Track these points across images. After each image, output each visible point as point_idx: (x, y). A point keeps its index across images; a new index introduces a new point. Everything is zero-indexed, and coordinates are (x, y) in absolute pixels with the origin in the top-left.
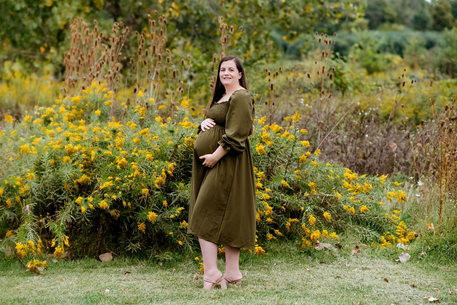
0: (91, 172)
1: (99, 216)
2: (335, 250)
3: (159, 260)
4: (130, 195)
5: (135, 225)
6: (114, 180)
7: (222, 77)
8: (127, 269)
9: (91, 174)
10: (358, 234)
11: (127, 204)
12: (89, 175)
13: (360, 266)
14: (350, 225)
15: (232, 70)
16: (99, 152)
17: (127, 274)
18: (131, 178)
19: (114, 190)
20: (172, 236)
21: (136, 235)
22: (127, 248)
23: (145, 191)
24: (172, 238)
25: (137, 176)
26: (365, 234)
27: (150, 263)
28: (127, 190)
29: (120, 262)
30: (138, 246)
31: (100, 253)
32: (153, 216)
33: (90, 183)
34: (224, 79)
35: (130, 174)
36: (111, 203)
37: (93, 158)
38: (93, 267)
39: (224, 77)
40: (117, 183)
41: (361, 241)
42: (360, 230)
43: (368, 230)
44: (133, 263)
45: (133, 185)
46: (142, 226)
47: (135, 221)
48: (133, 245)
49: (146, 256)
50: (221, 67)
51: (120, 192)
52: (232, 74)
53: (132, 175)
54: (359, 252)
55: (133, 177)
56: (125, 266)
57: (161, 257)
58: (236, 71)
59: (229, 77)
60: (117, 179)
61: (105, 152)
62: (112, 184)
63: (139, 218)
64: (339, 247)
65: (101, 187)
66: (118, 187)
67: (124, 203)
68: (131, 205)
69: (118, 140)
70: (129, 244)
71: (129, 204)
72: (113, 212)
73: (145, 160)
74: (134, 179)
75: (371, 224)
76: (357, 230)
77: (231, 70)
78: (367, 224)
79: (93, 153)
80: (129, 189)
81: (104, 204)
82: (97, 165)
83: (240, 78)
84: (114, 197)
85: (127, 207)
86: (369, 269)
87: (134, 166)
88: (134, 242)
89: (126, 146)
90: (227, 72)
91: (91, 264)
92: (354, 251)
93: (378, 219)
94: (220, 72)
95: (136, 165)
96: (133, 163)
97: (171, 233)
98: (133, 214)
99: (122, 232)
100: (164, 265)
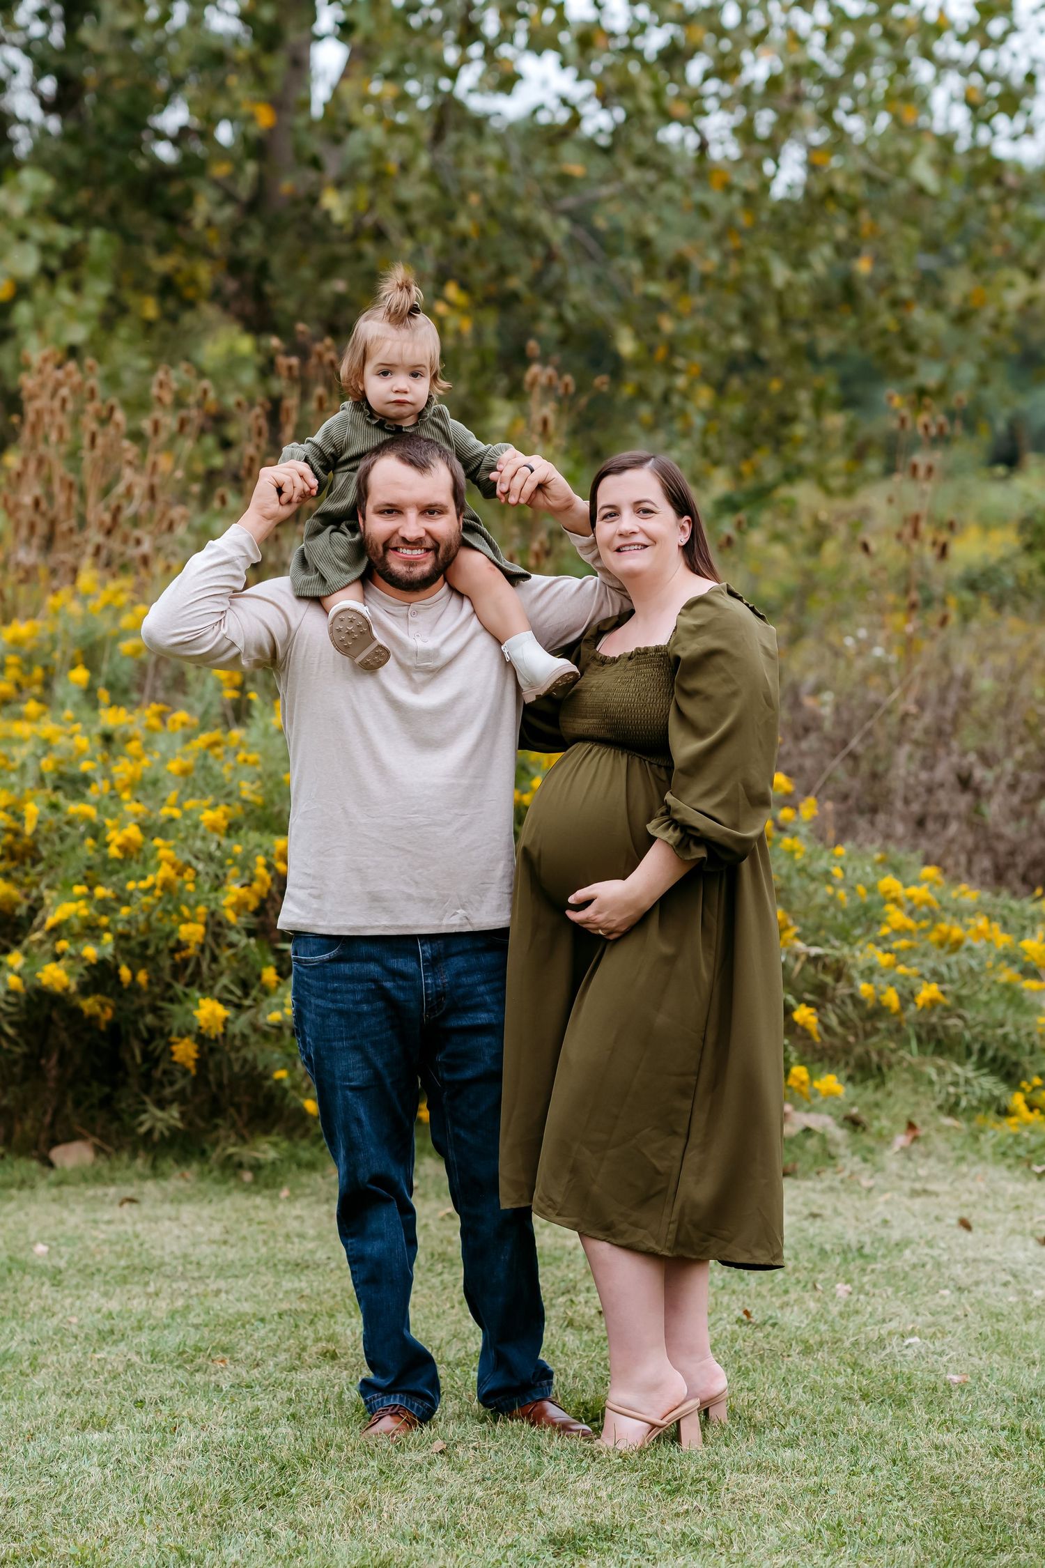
0: (27, 874)
1: (49, 1019)
2: (839, 1134)
3: (240, 1165)
4: (145, 945)
5: (164, 1050)
6: (89, 897)
7: (608, 545)
8: (129, 1191)
9: (27, 880)
10: (931, 1083)
11: (134, 976)
12: (19, 884)
13: (907, 1186)
14: (911, 1054)
15: (647, 511)
16: (54, 807)
17: (126, 1206)
18: (149, 891)
19: (91, 931)
20: (287, 1084)
21: (172, 1083)
22: (141, 1124)
23: (191, 932)
24: (285, 1091)
25: (166, 886)
26: (955, 1084)
27: (211, 1171)
28: (138, 930)
29: (112, 1169)
30: (173, 1116)
31: (54, 1142)
32: (213, 1014)
33: (21, 911)
34: (619, 550)
35: (144, 878)
36: (81, 975)
37: (29, 828)
38: (22, 1184)
39: (618, 542)
40: (105, 907)
41: (940, 1108)
42: (941, 1071)
43: (967, 1071)
44: (156, 1173)
45: (157, 913)
46: (185, 1051)
47: (164, 1034)
48: (159, 1114)
49: (203, 1153)
50: (601, 502)
51: (108, 937)
52: (652, 525)
53: (150, 879)
54: (915, 1139)
55: (153, 887)
56: (127, 1181)
57: (246, 1153)
58: (666, 512)
59: (640, 539)
60: (100, 892)
61: (74, 808)
62: (84, 912)
63: (176, 1024)
64: (854, 1123)
65: (51, 921)
66: (104, 920)
67: (125, 973)
68: (150, 982)
69: (123, 769)
70: (145, 1111)
71: (142, 977)
72: (89, 1005)
73: (201, 832)
74: (158, 893)
75: (983, 1051)
76: (932, 1072)
77: (643, 510)
78: (969, 1053)
79: (32, 810)
80: (142, 926)
81: (54, 975)
82: (44, 851)
83: (684, 539)
84: (90, 952)
85: (134, 988)
86: (936, 1194)
87: (163, 853)
88: (162, 1104)
89: (147, 786)
90: (628, 521)
91: (17, 1175)
92: (901, 1140)
93: (1005, 1036)
94: (599, 523)
95: (169, 848)
96: (158, 842)
97: (281, 1074)
98: (155, 1010)
99: (127, 1074)
100: (255, 1181)
